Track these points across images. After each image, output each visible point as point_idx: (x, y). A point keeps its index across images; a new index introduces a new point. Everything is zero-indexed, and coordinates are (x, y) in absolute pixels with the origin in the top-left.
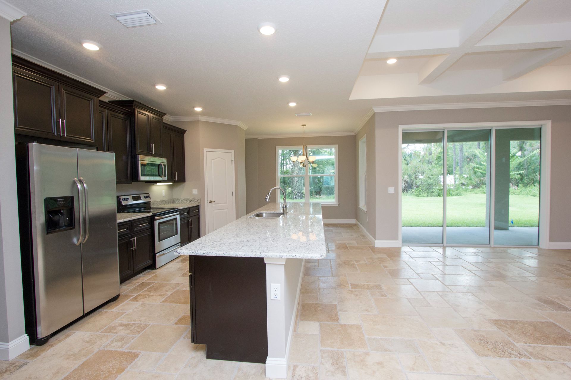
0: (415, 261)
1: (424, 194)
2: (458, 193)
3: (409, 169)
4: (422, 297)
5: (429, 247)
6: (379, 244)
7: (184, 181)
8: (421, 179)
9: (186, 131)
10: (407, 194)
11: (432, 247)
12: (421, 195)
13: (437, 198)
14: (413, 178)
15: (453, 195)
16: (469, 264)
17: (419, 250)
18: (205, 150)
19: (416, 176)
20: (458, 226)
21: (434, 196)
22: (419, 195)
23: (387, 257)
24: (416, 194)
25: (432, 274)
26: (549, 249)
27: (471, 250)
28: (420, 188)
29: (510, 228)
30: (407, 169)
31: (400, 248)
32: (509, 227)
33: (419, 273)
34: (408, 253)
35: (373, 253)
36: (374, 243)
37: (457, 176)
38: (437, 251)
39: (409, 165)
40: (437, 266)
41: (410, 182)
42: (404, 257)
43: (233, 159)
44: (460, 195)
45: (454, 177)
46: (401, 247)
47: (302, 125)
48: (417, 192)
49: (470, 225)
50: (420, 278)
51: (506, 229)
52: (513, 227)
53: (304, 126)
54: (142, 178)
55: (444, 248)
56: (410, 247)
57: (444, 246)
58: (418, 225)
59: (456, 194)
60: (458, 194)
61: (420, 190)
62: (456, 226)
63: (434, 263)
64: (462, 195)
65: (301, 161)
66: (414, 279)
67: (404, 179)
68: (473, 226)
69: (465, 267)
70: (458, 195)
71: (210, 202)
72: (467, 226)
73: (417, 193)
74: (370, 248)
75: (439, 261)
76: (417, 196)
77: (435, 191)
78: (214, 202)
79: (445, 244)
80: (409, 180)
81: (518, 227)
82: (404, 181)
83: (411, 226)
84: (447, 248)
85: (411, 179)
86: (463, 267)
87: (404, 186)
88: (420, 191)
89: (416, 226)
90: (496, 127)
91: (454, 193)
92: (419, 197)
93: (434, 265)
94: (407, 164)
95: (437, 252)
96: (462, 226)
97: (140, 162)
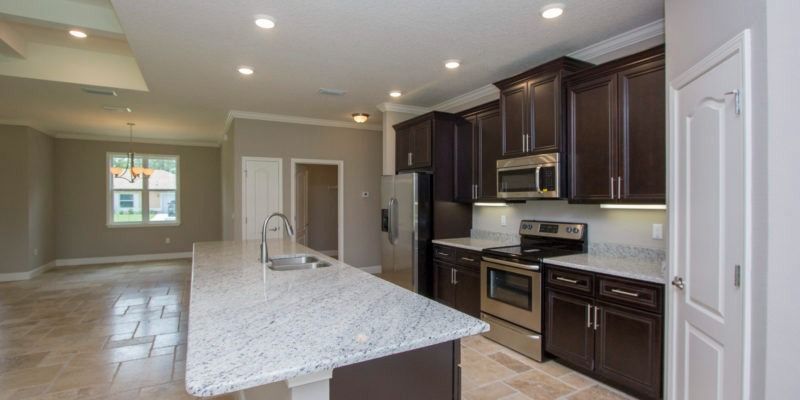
54: (500, 195)
97: (498, 170)
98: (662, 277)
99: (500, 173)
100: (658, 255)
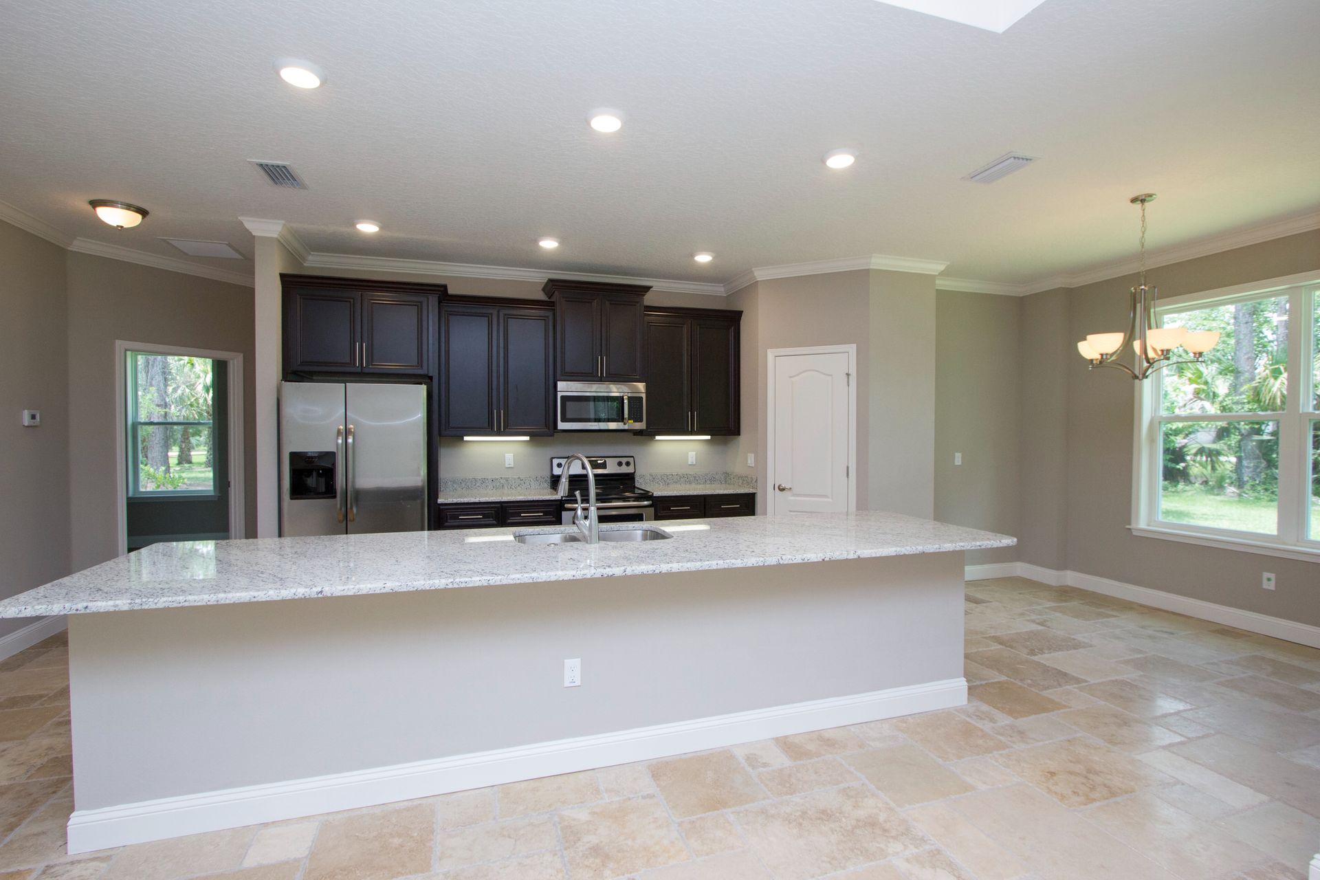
7: (739, 434)
9: (742, 312)
18: (771, 354)
43: (853, 372)
47: (1134, 200)
53: (1143, 201)
54: (562, 426)
65: (1099, 357)
71: (782, 490)
78: (790, 489)
97: (559, 395)
98: (753, 487)
99: (562, 397)
100: (695, 477)
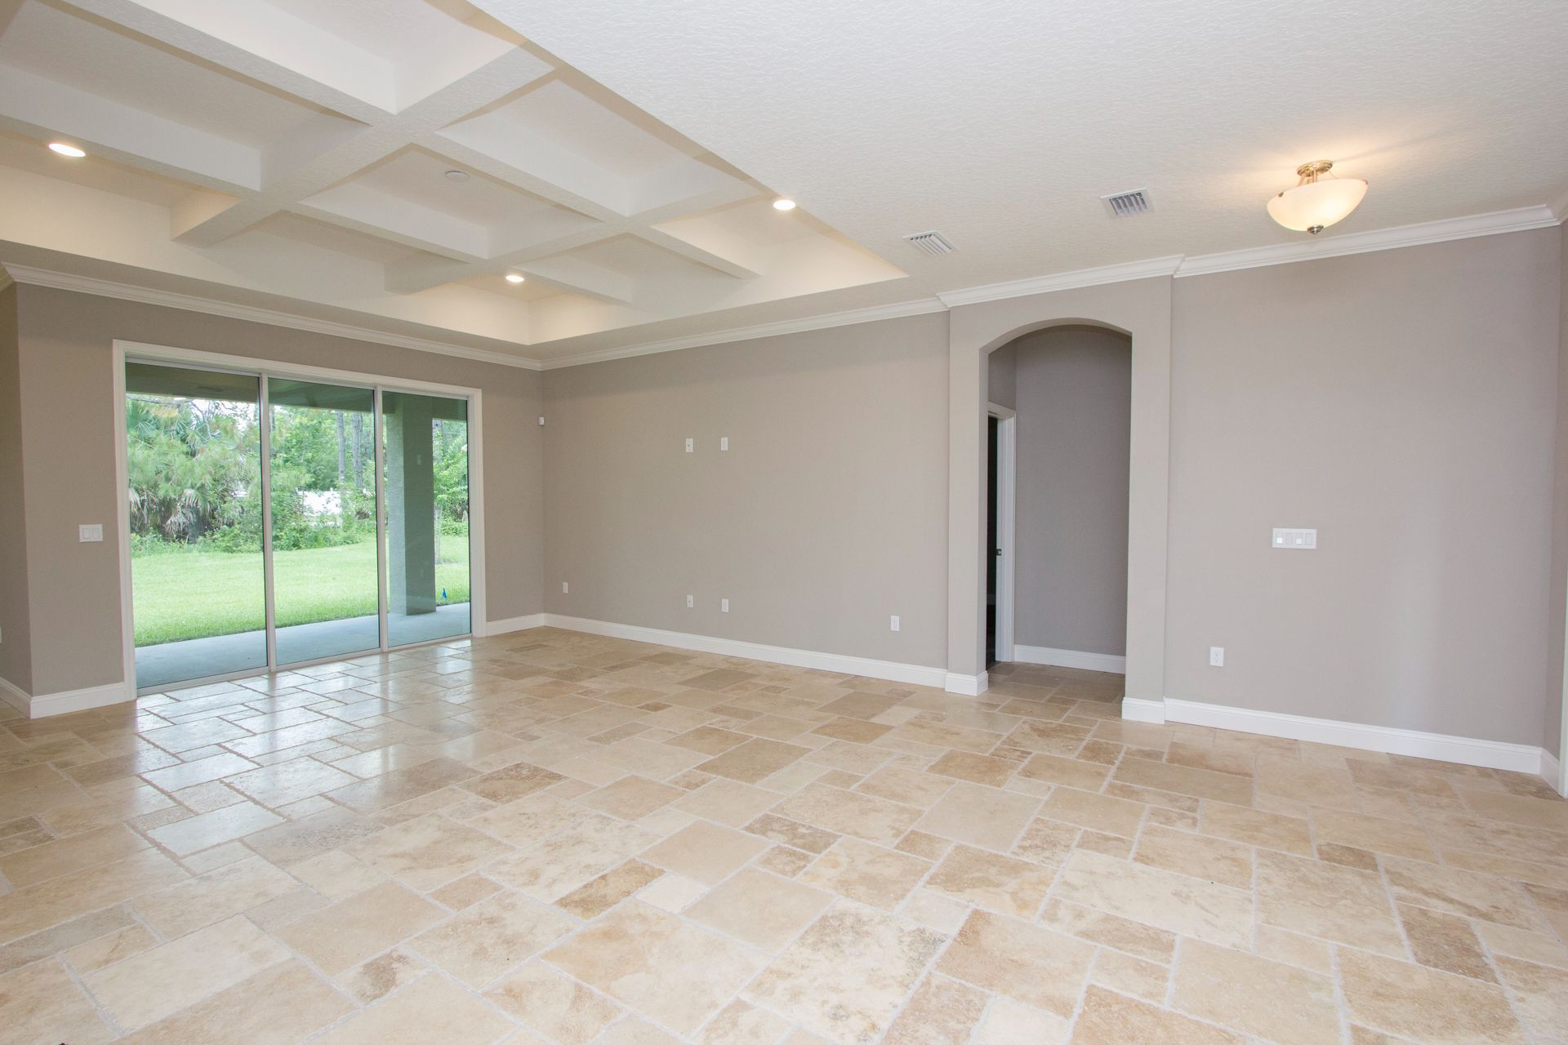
0: (175, 724)
1: (249, 543)
2: (348, 538)
3: (198, 470)
4: (172, 804)
5: (229, 681)
6: (44, 706)
8: (240, 501)
10: (192, 546)
11: (235, 682)
12: (239, 548)
13: (288, 552)
14: (212, 497)
15: (335, 544)
16: (323, 699)
17: (193, 697)
19: (226, 490)
20: (325, 621)
21: (282, 549)
22: (235, 549)
23: (75, 737)
24: (224, 544)
25: (219, 745)
26: (486, 637)
27: (336, 668)
28: (237, 526)
29: (438, 608)
30: (191, 471)
31: (131, 705)
32: (438, 605)
33: (179, 750)
34: (155, 712)
35: (18, 739)
36: (28, 706)
37: (349, 493)
38: (247, 688)
39: (198, 456)
40: (236, 722)
41: (205, 510)
42: (145, 723)
44: (353, 543)
45: (343, 494)
46: (135, 701)
48: (226, 538)
49: (356, 613)
50: (180, 762)
51: (433, 611)
52: (447, 604)
55: (272, 676)
56: (168, 694)
57: (270, 671)
58: (211, 631)
59: (342, 541)
60: (348, 541)
61: (237, 531)
62: (320, 621)
63: (231, 718)
64: (357, 542)
66: (159, 769)
67: (183, 499)
68: (363, 615)
69: (308, 707)
70: (348, 543)
72: (348, 616)
73: (229, 541)
74: (6, 726)
75: (247, 708)
76: (228, 550)
77: (283, 534)
79: (273, 667)
80: (199, 503)
81: (455, 603)
82: (183, 507)
83: (189, 639)
84: (279, 675)
85: (205, 500)
86: (305, 708)
87: (185, 520)
88: (236, 536)
89: (204, 637)
90: (383, 386)
91: (338, 538)
92: (234, 554)
93: (230, 722)
94: (193, 454)
95: (248, 690)
96: (337, 618)
